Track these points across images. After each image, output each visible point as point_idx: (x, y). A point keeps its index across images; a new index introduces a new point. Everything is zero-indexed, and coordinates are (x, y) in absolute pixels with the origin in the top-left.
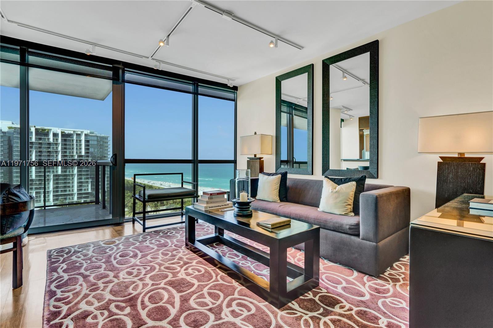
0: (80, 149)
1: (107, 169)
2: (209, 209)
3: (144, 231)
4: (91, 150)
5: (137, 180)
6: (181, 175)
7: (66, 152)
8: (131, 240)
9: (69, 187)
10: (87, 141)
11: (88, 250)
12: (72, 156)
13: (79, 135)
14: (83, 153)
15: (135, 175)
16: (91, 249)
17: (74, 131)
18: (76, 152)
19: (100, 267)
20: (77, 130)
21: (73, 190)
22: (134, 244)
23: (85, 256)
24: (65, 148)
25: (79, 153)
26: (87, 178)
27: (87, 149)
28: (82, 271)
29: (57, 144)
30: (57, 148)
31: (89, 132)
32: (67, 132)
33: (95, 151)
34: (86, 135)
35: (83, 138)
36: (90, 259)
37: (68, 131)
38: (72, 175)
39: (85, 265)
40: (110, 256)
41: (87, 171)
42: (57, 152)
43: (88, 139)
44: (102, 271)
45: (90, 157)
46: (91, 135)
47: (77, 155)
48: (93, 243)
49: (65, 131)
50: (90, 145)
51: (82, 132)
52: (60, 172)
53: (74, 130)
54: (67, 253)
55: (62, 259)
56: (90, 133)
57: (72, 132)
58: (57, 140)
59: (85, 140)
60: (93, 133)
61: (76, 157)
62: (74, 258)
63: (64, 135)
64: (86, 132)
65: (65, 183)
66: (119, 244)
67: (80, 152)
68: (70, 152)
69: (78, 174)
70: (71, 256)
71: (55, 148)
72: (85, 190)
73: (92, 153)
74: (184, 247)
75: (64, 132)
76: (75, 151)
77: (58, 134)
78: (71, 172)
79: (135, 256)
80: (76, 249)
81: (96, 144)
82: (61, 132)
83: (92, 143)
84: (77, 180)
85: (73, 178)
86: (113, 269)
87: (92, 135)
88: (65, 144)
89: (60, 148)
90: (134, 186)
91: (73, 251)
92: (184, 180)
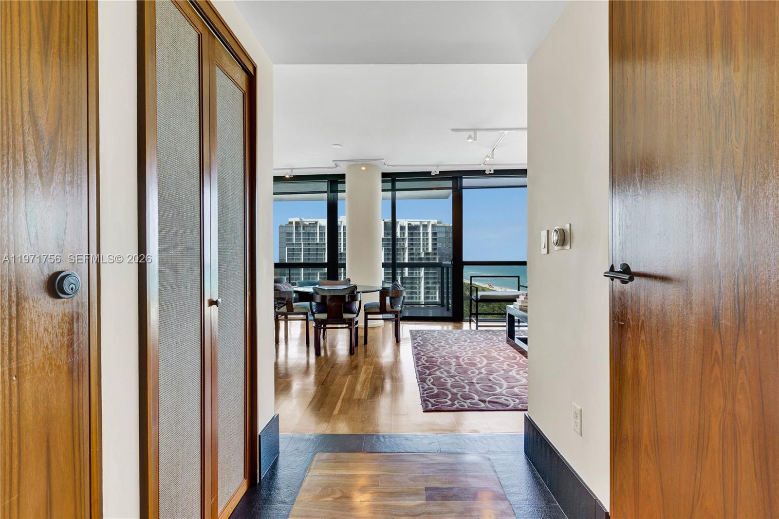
0: (427, 244)
1: (450, 271)
2: (523, 308)
3: (477, 329)
4: (439, 245)
5: (473, 282)
6: (517, 278)
7: (412, 249)
8: (465, 332)
9: (416, 293)
10: (434, 234)
11: (434, 333)
12: (419, 254)
13: (425, 226)
14: (430, 250)
15: (471, 277)
16: (436, 333)
17: (421, 222)
18: (423, 249)
19: (442, 342)
20: (424, 220)
21: (420, 297)
22: (465, 335)
23: (432, 336)
24: (412, 244)
25: (425, 250)
26: (435, 283)
27: (434, 244)
28: (430, 342)
29: (403, 239)
30: (404, 244)
31: (436, 221)
32: (413, 224)
33: (443, 247)
34: (433, 226)
35: (430, 230)
36: (435, 338)
37: (415, 222)
38: (419, 278)
39: (432, 340)
40: (448, 338)
41: (435, 273)
42: (404, 249)
43: (435, 230)
44: (442, 344)
45: (437, 255)
46: (438, 225)
47: (423, 252)
48: (437, 330)
49: (412, 223)
50: (438, 239)
51: (429, 222)
52: (406, 275)
53: (421, 220)
54: (421, 333)
55: (419, 335)
56: (438, 223)
57: (418, 223)
58: (404, 234)
59: (432, 233)
60: (440, 223)
61: (423, 256)
62: (425, 336)
63: (411, 228)
64: (434, 221)
65: (412, 288)
66: (455, 333)
67: (427, 249)
68: (416, 249)
69: (425, 278)
70: (424, 334)
71: (402, 245)
72: (432, 298)
73: (440, 249)
74: (505, 343)
75: (410, 224)
76: (422, 247)
77: (405, 227)
78: (418, 274)
79: (466, 341)
80: (426, 331)
81: (444, 236)
82: (408, 224)
83: (440, 237)
84: (424, 285)
85: (419, 282)
86: (449, 344)
87: (440, 225)
88: (412, 239)
89: (406, 245)
90: (471, 287)
91: (425, 332)
92: (521, 284)
